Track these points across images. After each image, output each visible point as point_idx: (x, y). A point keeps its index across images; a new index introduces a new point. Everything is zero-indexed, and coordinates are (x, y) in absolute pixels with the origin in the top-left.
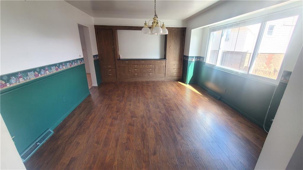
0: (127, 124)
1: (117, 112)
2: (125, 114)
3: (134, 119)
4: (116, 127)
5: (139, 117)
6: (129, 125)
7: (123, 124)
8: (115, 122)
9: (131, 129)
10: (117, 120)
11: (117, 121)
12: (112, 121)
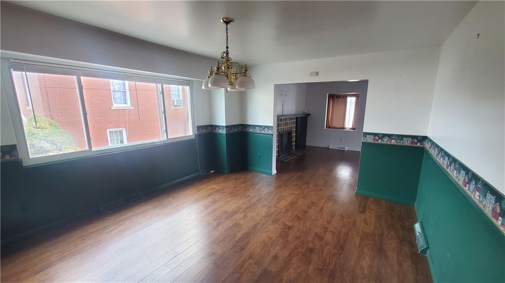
0: (304, 222)
1: (311, 250)
2: (299, 238)
3: (290, 224)
4: (320, 223)
5: (280, 224)
6: (302, 219)
7: (308, 224)
8: (319, 231)
9: (302, 214)
10: (316, 233)
11: (316, 231)
12: (325, 235)
